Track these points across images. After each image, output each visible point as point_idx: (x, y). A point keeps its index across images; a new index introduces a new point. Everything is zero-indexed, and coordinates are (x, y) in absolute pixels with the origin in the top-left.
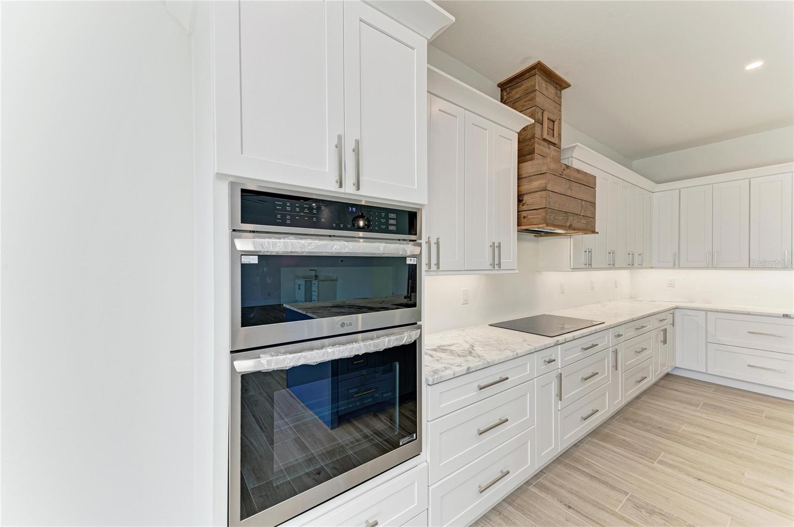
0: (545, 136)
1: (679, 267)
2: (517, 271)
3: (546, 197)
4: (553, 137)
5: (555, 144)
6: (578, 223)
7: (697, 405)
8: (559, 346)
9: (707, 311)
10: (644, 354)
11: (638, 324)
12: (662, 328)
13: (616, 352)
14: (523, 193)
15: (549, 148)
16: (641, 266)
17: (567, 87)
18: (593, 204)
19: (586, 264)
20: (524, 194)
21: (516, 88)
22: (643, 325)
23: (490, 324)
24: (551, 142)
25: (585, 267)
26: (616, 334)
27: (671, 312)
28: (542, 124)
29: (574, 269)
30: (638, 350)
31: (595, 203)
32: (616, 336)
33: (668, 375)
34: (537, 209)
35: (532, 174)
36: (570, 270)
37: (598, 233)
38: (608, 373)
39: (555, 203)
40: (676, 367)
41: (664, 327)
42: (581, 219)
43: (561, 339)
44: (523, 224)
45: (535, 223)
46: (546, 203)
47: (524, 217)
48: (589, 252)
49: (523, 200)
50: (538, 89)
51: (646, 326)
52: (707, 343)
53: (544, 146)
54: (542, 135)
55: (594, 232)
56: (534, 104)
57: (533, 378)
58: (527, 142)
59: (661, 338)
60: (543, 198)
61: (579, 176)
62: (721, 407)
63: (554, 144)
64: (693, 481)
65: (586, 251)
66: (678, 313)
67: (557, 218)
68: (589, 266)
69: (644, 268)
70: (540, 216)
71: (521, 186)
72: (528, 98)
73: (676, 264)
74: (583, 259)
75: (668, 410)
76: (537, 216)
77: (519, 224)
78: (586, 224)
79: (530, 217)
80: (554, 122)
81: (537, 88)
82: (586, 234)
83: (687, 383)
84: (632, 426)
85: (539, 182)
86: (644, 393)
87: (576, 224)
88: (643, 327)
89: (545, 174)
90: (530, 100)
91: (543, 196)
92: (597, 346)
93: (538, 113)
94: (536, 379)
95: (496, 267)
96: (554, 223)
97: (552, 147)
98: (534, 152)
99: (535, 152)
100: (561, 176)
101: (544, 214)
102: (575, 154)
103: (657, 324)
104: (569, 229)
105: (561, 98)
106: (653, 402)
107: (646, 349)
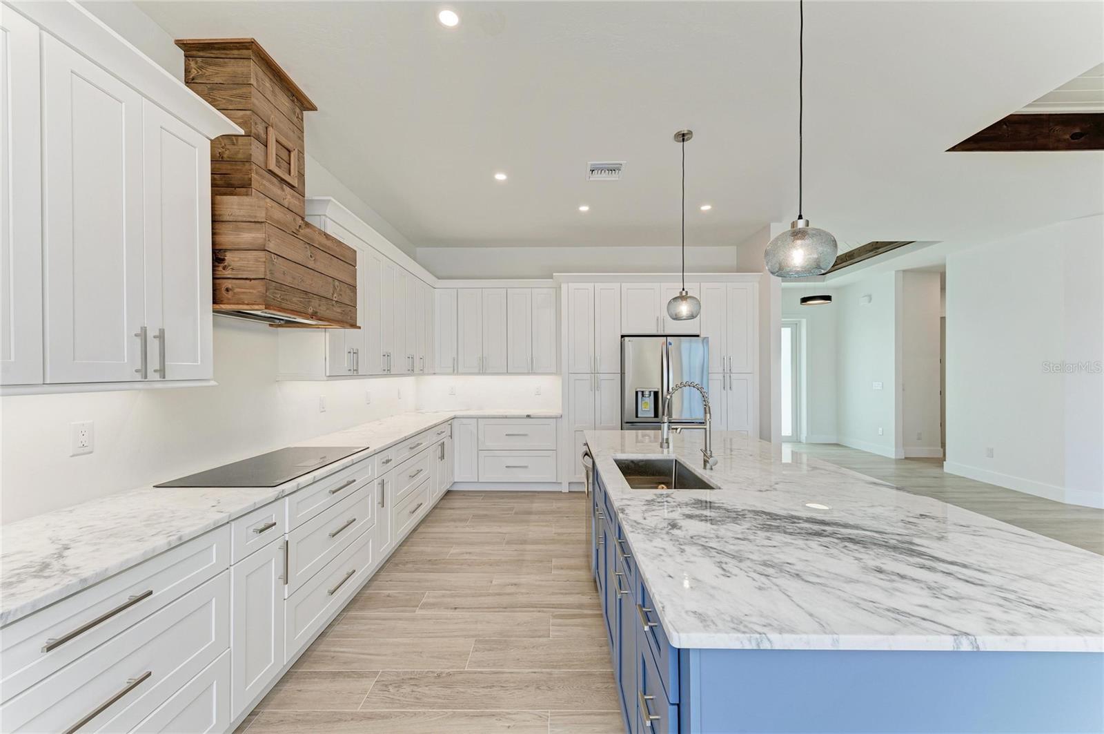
0: (272, 166)
1: (458, 374)
2: (213, 383)
3: (265, 262)
4: (290, 175)
5: (294, 187)
6: (328, 311)
7: (466, 520)
8: (287, 498)
9: (478, 418)
10: (421, 476)
11: (411, 442)
12: (440, 443)
13: (382, 484)
14: (224, 247)
15: (283, 190)
16: (422, 372)
17: (312, 110)
18: (353, 288)
19: (350, 370)
20: (226, 250)
21: (215, 65)
22: (420, 442)
23: (154, 485)
24: (286, 182)
25: (349, 373)
26: (384, 460)
27: (449, 422)
28: (266, 146)
29: (332, 377)
30: (412, 475)
31: (355, 287)
32: (383, 463)
33: (448, 492)
34: (250, 279)
35: (240, 219)
36: (325, 378)
37: (360, 328)
38: (373, 514)
39: (284, 274)
40: (455, 482)
41: (442, 441)
42: (333, 305)
43: (288, 487)
44: (225, 301)
45: (246, 302)
46: (265, 272)
47: (227, 290)
48: (354, 353)
49: (224, 260)
50: (255, 84)
51: (421, 444)
52: (479, 450)
53: (273, 183)
54: (266, 164)
55: (354, 326)
56: (249, 106)
57: (228, 566)
58: (236, 165)
59: (439, 453)
60: (260, 261)
61: (329, 243)
62: (486, 515)
63: (292, 187)
64: (449, 613)
65: (349, 352)
66: (455, 423)
67: (287, 297)
68: (355, 373)
69: (428, 374)
70: (254, 291)
71: (219, 234)
72: (238, 91)
73: (455, 371)
74: (346, 363)
75: (441, 535)
76: (251, 291)
77: (215, 301)
78: (342, 313)
79: (237, 290)
80: (289, 151)
81: (253, 81)
82: (344, 327)
83: (464, 497)
84: (401, 571)
85: (253, 235)
86: (423, 521)
87: (323, 310)
88: (418, 445)
89: (263, 224)
90: (241, 96)
91: (261, 260)
92: (355, 483)
93: (256, 124)
94: (232, 567)
95: (153, 376)
96: (283, 305)
97: (288, 189)
98: (250, 185)
99: (253, 186)
100: (294, 234)
101: (262, 289)
102: (329, 211)
103: (435, 439)
104: (312, 318)
105: (302, 120)
106: (430, 530)
107: (421, 470)
